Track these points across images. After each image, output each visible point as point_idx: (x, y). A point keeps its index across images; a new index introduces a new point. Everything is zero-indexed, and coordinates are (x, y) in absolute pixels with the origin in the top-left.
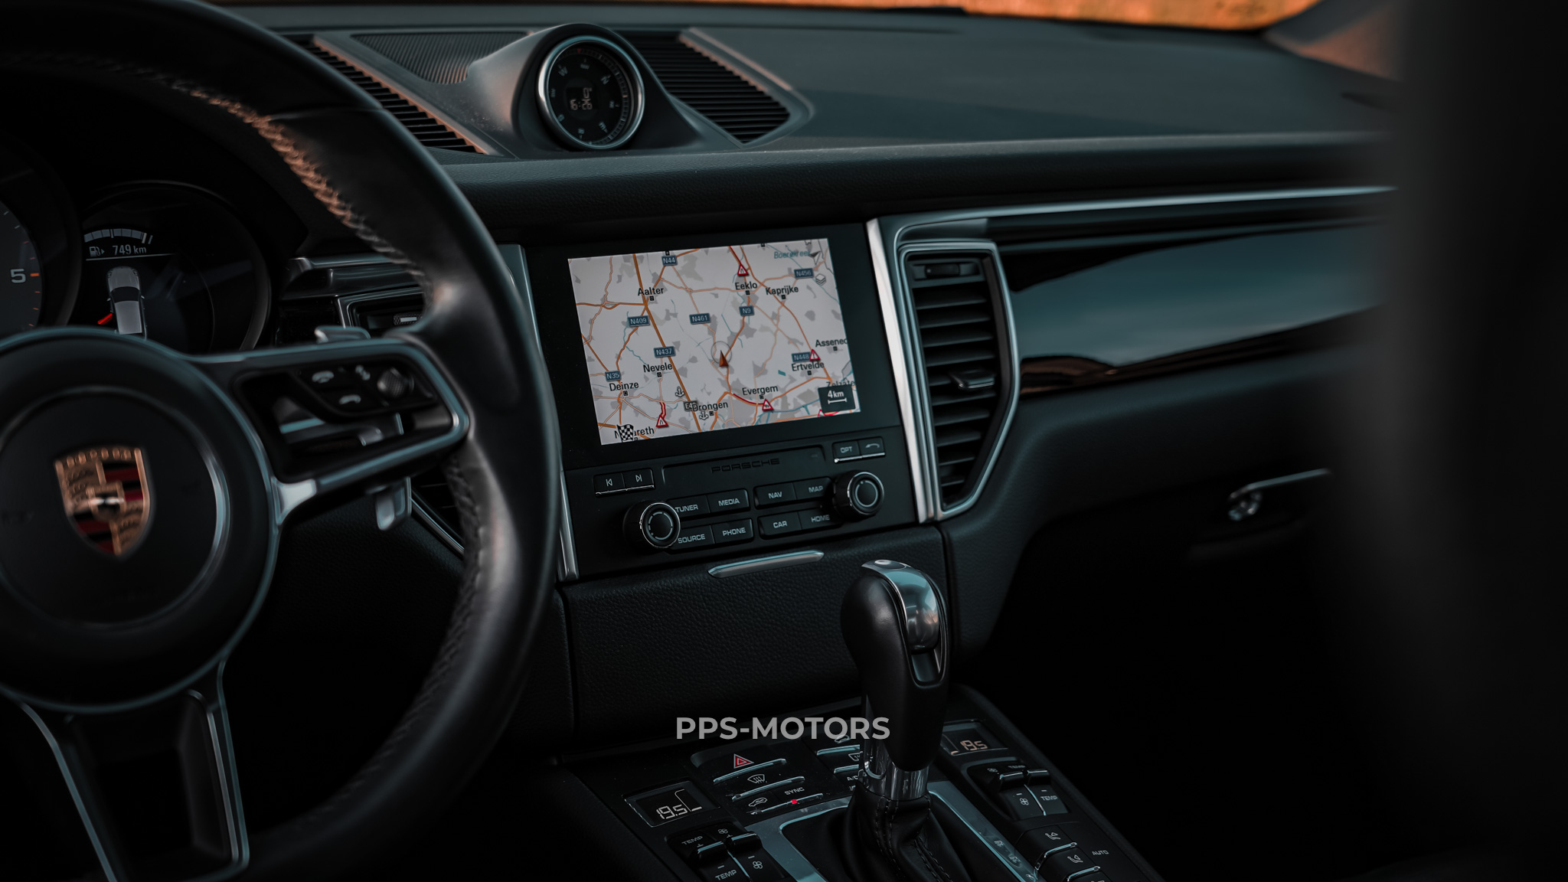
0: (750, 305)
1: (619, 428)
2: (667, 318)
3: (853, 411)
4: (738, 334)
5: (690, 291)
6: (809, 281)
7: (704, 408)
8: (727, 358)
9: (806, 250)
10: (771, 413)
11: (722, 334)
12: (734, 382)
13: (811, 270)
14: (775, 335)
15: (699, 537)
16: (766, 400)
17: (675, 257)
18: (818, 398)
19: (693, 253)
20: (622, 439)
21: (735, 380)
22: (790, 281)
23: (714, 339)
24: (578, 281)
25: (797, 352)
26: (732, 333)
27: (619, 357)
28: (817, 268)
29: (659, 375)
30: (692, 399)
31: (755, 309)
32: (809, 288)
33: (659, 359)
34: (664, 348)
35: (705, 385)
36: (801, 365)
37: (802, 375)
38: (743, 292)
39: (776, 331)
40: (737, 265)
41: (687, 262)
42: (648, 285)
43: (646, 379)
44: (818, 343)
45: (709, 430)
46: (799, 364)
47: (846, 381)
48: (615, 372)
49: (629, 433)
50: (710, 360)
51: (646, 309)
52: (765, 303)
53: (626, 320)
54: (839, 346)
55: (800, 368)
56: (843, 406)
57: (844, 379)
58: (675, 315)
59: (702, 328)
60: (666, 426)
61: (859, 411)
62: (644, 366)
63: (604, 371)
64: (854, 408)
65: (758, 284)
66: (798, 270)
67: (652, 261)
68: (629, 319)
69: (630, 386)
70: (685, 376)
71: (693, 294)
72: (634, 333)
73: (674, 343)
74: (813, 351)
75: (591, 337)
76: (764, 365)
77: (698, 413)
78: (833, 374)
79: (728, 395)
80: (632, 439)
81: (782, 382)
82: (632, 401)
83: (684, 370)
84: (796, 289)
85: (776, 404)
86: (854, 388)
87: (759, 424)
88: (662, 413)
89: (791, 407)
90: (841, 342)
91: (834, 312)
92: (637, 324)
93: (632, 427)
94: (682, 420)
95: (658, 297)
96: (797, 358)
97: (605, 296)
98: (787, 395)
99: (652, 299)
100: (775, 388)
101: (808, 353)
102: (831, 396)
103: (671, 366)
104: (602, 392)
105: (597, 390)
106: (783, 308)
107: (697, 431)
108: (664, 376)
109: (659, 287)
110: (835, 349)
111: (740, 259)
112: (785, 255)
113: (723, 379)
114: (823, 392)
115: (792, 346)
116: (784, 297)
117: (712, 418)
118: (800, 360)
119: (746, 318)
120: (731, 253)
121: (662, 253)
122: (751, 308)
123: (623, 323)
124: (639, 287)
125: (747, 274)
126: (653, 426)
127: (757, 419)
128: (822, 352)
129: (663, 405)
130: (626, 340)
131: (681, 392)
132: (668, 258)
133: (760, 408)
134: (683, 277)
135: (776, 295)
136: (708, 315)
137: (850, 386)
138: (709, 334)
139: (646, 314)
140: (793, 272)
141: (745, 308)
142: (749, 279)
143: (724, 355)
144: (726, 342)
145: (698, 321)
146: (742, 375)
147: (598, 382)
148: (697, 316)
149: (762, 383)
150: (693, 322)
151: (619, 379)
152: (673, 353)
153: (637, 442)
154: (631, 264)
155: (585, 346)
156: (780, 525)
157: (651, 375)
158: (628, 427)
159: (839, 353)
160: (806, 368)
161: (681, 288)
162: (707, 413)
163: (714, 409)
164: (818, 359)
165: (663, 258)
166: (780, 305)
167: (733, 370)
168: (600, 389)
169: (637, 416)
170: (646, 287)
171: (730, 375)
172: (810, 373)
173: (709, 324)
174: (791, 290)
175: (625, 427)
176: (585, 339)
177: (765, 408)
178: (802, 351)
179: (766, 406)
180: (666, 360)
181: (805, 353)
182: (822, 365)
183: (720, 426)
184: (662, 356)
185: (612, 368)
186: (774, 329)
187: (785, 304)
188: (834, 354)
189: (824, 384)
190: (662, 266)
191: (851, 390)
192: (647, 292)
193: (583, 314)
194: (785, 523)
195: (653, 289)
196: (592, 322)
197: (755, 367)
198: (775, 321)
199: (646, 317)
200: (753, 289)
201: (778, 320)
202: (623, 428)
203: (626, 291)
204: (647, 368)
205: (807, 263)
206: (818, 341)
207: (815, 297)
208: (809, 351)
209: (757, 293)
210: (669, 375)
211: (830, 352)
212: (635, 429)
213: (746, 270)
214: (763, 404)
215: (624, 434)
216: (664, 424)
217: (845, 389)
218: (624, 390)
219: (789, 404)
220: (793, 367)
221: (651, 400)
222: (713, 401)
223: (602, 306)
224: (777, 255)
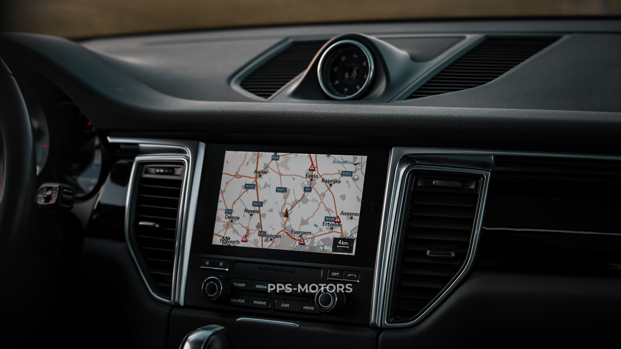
0: (311, 186)
1: (223, 237)
2: (265, 187)
3: (350, 254)
4: (299, 201)
5: (281, 175)
6: (349, 179)
7: (269, 236)
8: (289, 213)
9: (353, 161)
10: (303, 246)
11: (291, 200)
12: (288, 226)
13: (352, 172)
14: (319, 204)
15: (241, 301)
16: (302, 238)
17: (279, 156)
18: (332, 243)
19: (289, 155)
20: (223, 243)
21: (289, 225)
22: (337, 177)
23: (285, 201)
24: (227, 162)
25: (328, 215)
26: (296, 199)
27: (234, 203)
28: (355, 172)
29: (251, 215)
30: (264, 230)
31: (313, 189)
32: (347, 182)
33: (254, 207)
34: (258, 202)
35: (273, 224)
36: (328, 223)
37: (327, 229)
38: (309, 179)
39: (320, 203)
40: (311, 164)
41: (284, 159)
42: (260, 168)
43: (244, 216)
44: (342, 213)
45: (267, 248)
46: (327, 223)
47: (352, 237)
48: (230, 210)
49: (227, 241)
50: (279, 212)
51: (256, 181)
52: (319, 186)
53: (244, 185)
54: (354, 217)
55: (327, 225)
56: (345, 250)
57: (351, 236)
58: (269, 186)
59: (281, 195)
60: (246, 241)
61: (354, 255)
62: (245, 209)
63: (225, 208)
64: (352, 252)
65: (319, 176)
66: (344, 172)
67: (266, 156)
68: (246, 184)
69: (235, 218)
70: (264, 218)
71: (282, 177)
72: (246, 192)
73: (264, 200)
74: (338, 216)
75: (224, 191)
76: (308, 219)
77: (264, 238)
78: (345, 231)
79: (283, 232)
80: (227, 244)
81: (314, 230)
82: (234, 226)
83: (264, 215)
84: (340, 182)
85: (308, 242)
86: (355, 242)
87: (295, 250)
88: (246, 235)
89: (315, 245)
90: (356, 214)
91: (357, 197)
92: (248, 187)
93: (229, 238)
94: (255, 240)
95: (264, 176)
96: (327, 219)
97: (238, 172)
98: (315, 238)
99: (260, 176)
100: (310, 233)
101: (335, 218)
102: (340, 243)
103: (258, 212)
104: (220, 219)
105: (219, 217)
106: (329, 190)
107: (261, 247)
108: (254, 216)
109: (266, 170)
110: (352, 218)
111: (313, 161)
112: (339, 162)
113: (283, 223)
114: (336, 240)
115: (326, 212)
116: (331, 185)
117: (271, 242)
118: (329, 220)
119: (306, 193)
120: (309, 158)
121: (273, 154)
122: (311, 188)
123: (242, 186)
124: (255, 169)
125: (314, 170)
126: (240, 240)
127: (294, 247)
128: (343, 219)
129: (248, 231)
130: (241, 194)
131: (259, 226)
132: (275, 156)
133: (298, 242)
134: (280, 167)
135: (327, 183)
136: (286, 188)
137: (353, 240)
138: (283, 198)
139: (255, 183)
140: (341, 172)
141: (307, 188)
142: (315, 173)
143: (288, 210)
144: (291, 204)
145: (280, 191)
146: (294, 223)
147: (220, 213)
148: (280, 188)
149: (304, 229)
150: (277, 191)
151: (231, 214)
152: (262, 205)
153: (230, 246)
154: (255, 157)
155: (220, 195)
156: (285, 305)
157: (247, 215)
158: (228, 238)
159: (353, 221)
160: (331, 226)
161: (277, 172)
162: (269, 239)
163: (272, 238)
164: (340, 222)
165: (272, 156)
166: (327, 189)
167: (290, 219)
168: (221, 217)
169: (234, 233)
170: (259, 170)
171: (287, 222)
172: (332, 229)
173: (285, 193)
174: (336, 182)
175: (226, 238)
176: (221, 191)
177: (300, 242)
178: (332, 216)
179: (302, 242)
180: (257, 208)
181: (333, 217)
182: (341, 226)
183: (274, 247)
184: (256, 206)
185: (229, 207)
186: (320, 201)
187: (330, 189)
188: (349, 221)
189: (338, 236)
190: (271, 160)
191: (354, 242)
192: (259, 172)
193: (225, 179)
194: (288, 305)
195: (262, 171)
196: (227, 183)
197: (302, 219)
198: (322, 197)
199: (254, 185)
200: (315, 178)
201: (324, 197)
202: (225, 238)
203: (249, 171)
204: (246, 211)
205: (350, 168)
206: (342, 212)
207: (349, 187)
208: (336, 216)
209: (316, 181)
210: (256, 216)
211: (347, 219)
212: (231, 240)
213: (314, 168)
214: (300, 240)
215: (224, 241)
216: (246, 240)
217: (350, 241)
218: (232, 219)
219: (315, 243)
220: (323, 224)
221: (243, 227)
222: (274, 233)
223: (235, 176)
224: (334, 162)
